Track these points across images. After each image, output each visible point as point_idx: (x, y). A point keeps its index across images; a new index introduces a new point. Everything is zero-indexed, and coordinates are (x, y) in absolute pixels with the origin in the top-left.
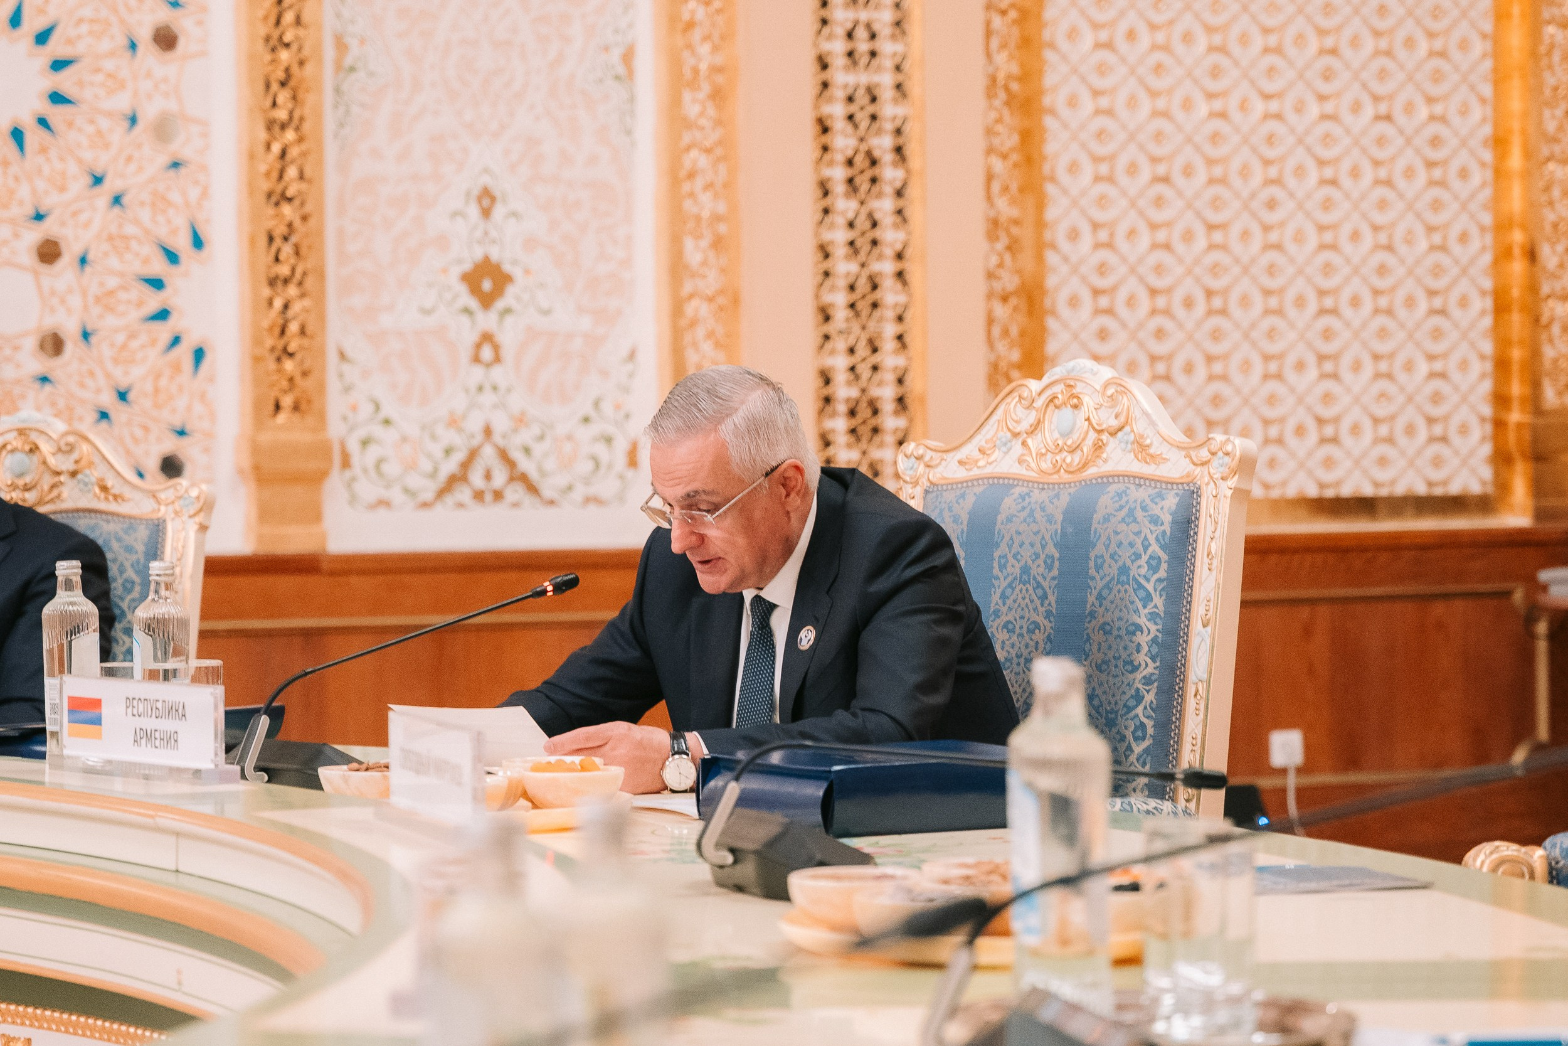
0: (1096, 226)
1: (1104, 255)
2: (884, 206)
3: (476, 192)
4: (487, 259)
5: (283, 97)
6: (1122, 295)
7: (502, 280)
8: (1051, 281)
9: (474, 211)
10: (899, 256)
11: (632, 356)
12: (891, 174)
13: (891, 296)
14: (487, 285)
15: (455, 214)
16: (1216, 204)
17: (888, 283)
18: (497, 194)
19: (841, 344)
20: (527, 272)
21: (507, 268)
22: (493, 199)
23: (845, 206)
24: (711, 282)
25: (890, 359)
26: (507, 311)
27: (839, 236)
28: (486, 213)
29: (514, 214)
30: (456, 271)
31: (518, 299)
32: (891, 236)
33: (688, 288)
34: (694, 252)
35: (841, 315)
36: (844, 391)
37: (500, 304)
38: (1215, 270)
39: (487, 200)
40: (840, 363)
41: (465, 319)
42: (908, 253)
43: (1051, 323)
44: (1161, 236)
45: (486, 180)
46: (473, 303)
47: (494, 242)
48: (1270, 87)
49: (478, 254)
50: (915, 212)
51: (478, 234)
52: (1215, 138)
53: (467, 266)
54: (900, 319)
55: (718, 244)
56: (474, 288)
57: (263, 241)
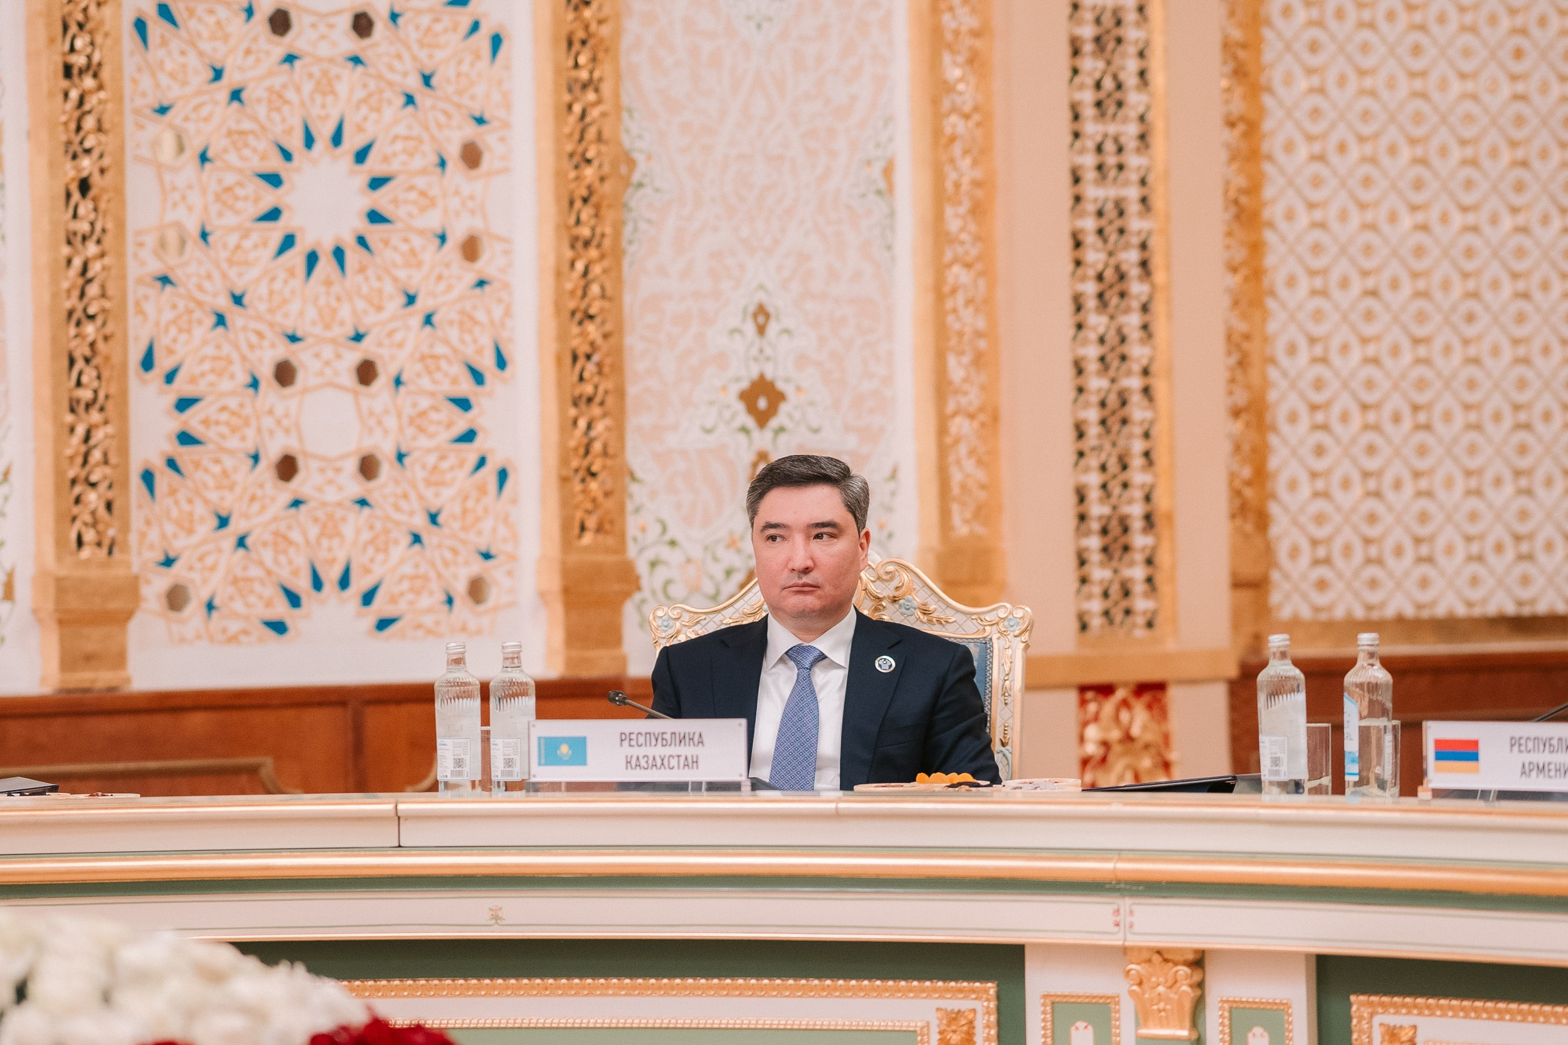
0: (1312, 341)
1: (1319, 370)
2: (1132, 321)
3: (752, 309)
4: (762, 377)
5: (586, 214)
6: (1336, 410)
7: (777, 398)
8: (1272, 396)
9: (750, 328)
10: (1146, 372)
11: (893, 475)
12: (1138, 288)
13: (1138, 412)
14: (762, 403)
15: (735, 331)
16: (1421, 317)
17: (1136, 398)
18: (771, 309)
19: (1093, 461)
20: (799, 389)
21: (780, 385)
22: (767, 316)
23: (1097, 322)
24: (972, 398)
25: (1139, 477)
26: (782, 429)
27: (1092, 352)
28: (761, 330)
29: (787, 331)
30: (736, 389)
31: (790, 416)
32: (1138, 352)
33: (951, 407)
34: (957, 370)
35: (1093, 430)
36: (1097, 509)
37: (774, 423)
38: (1421, 384)
39: (762, 316)
40: (1093, 479)
41: (742, 438)
42: (1154, 369)
43: (1273, 440)
44: (1371, 350)
45: (761, 297)
46: (750, 422)
47: (768, 359)
48: (1468, 199)
49: (754, 373)
50: (1160, 327)
51: (754, 351)
52: (1419, 251)
53: (745, 385)
54: (1147, 435)
55: (979, 360)
56: (752, 409)
57: (568, 360)
